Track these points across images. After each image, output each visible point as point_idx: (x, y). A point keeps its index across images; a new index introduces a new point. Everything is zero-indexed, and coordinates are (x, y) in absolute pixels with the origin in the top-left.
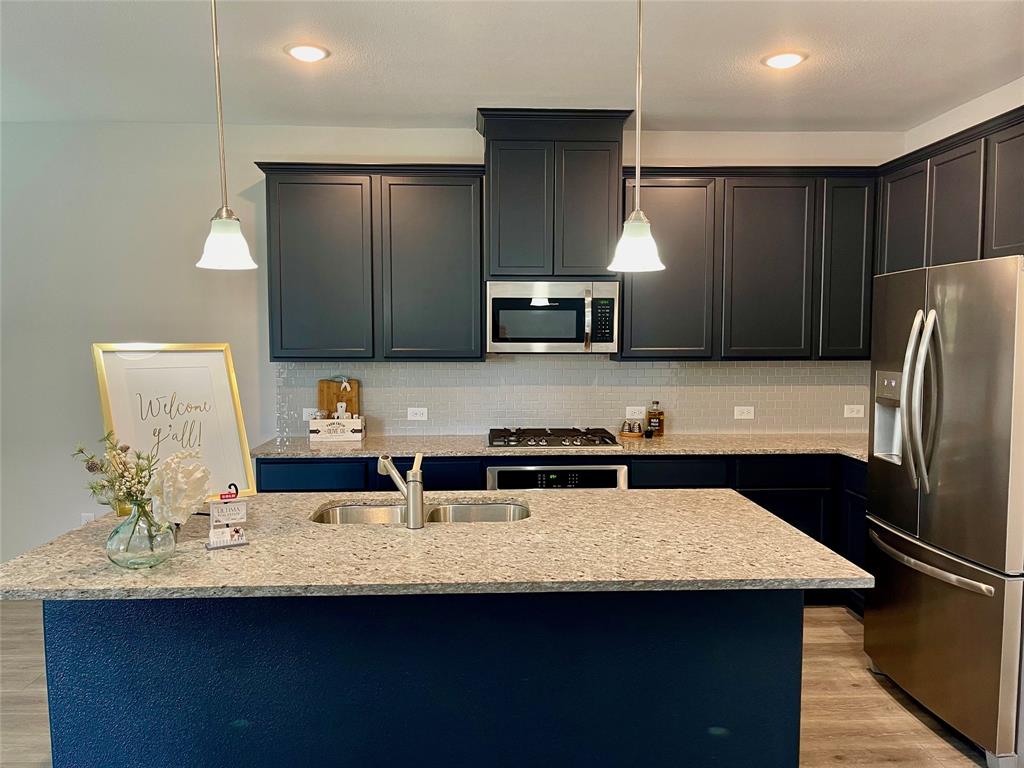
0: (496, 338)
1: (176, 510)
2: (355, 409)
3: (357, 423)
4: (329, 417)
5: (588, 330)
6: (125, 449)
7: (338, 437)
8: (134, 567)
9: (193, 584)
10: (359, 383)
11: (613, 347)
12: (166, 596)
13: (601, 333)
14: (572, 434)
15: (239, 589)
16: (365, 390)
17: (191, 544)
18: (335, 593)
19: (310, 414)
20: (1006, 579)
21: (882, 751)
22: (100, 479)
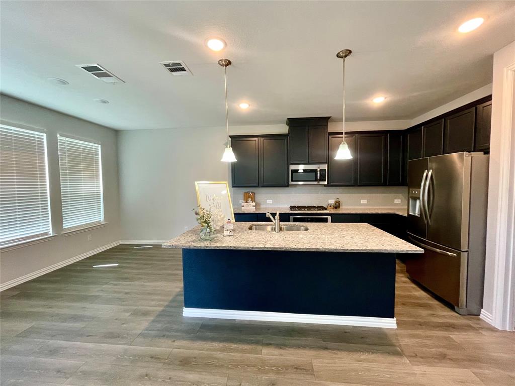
0: (292, 181)
1: (217, 225)
2: (253, 200)
3: (254, 204)
4: (246, 202)
5: (318, 178)
6: (204, 209)
7: (249, 208)
8: (206, 240)
9: (222, 246)
10: (254, 193)
11: (326, 183)
12: (216, 248)
13: (322, 179)
14: (314, 207)
15: (235, 247)
16: (256, 195)
17: (219, 235)
18: (260, 249)
19: (242, 202)
20: (461, 252)
21: (418, 303)
22: (198, 217)
